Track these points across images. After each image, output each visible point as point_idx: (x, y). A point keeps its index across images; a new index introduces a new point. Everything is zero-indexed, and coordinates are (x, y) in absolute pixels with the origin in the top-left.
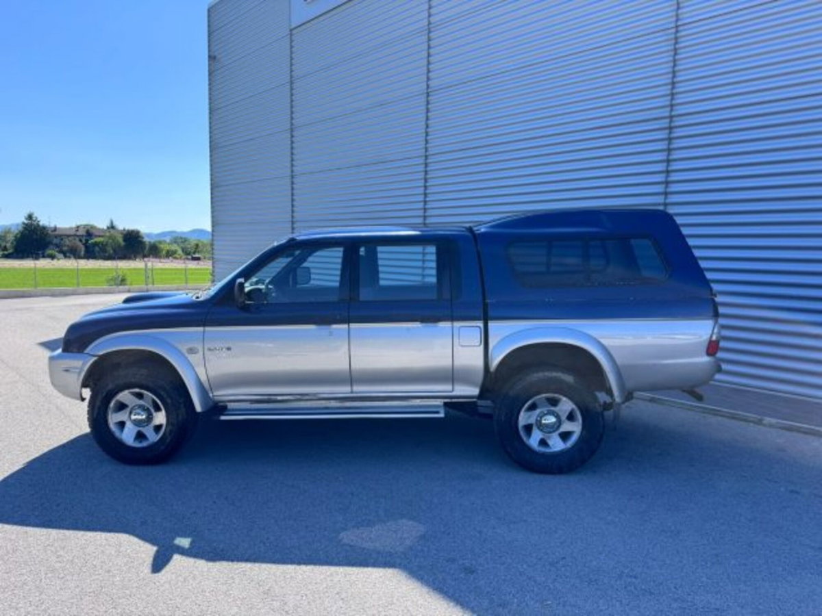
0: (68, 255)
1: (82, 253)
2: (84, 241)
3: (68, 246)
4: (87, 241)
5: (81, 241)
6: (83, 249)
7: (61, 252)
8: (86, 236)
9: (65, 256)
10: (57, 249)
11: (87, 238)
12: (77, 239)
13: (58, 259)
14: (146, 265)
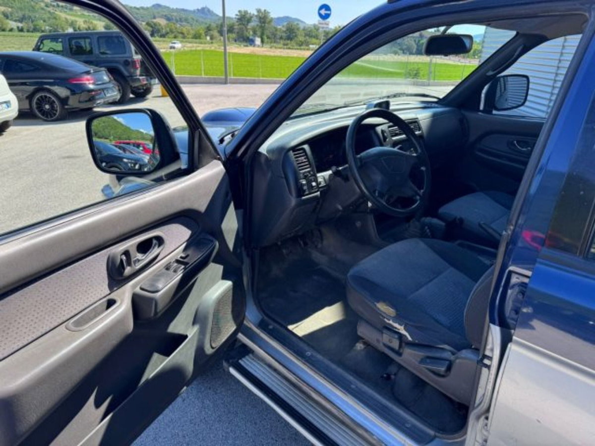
0: (405, 51)
1: (414, 50)
2: (417, 42)
3: (407, 45)
4: (419, 41)
5: (415, 41)
6: (415, 46)
7: (401, 49)
8: (419, 38)
9: (404, 53)
10: (399, 47)
11: (420, 39)
12: (413, 40)
13: (399, 55)
14: (431, 60)
